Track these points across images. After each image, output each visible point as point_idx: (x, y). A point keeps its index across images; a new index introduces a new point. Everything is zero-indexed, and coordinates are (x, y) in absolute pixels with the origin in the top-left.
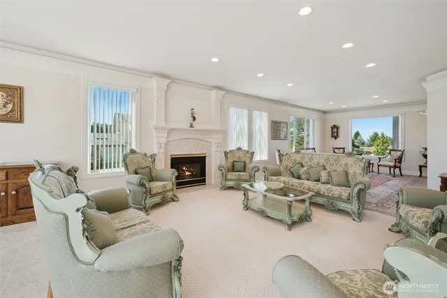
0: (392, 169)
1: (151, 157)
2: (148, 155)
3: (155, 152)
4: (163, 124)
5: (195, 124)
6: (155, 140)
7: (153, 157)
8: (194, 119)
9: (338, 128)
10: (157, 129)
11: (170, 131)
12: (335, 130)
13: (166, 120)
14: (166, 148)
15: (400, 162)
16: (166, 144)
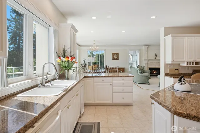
1: (143, 67)
2: (143, 66)
3: (144, 66)
4: (146, 58)
5: (156, 58)
6: (144, 63)
7: (144, 67)
8: (156, 56)
10: (145, 60)
11: (148, 60)
13: (147, 57)
14: (147, 65)
16: (147, 64)
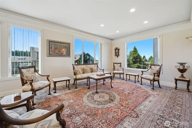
0: (152, 82)
9: (119, 50)
12: (117, 51)
15: (159, 76)
